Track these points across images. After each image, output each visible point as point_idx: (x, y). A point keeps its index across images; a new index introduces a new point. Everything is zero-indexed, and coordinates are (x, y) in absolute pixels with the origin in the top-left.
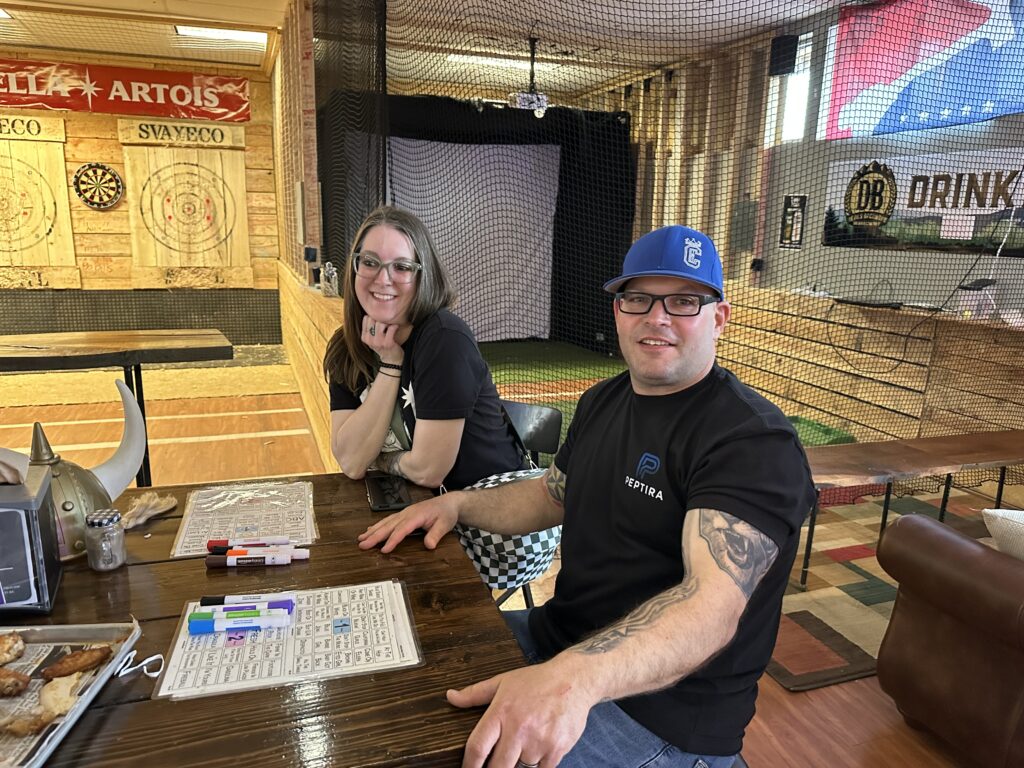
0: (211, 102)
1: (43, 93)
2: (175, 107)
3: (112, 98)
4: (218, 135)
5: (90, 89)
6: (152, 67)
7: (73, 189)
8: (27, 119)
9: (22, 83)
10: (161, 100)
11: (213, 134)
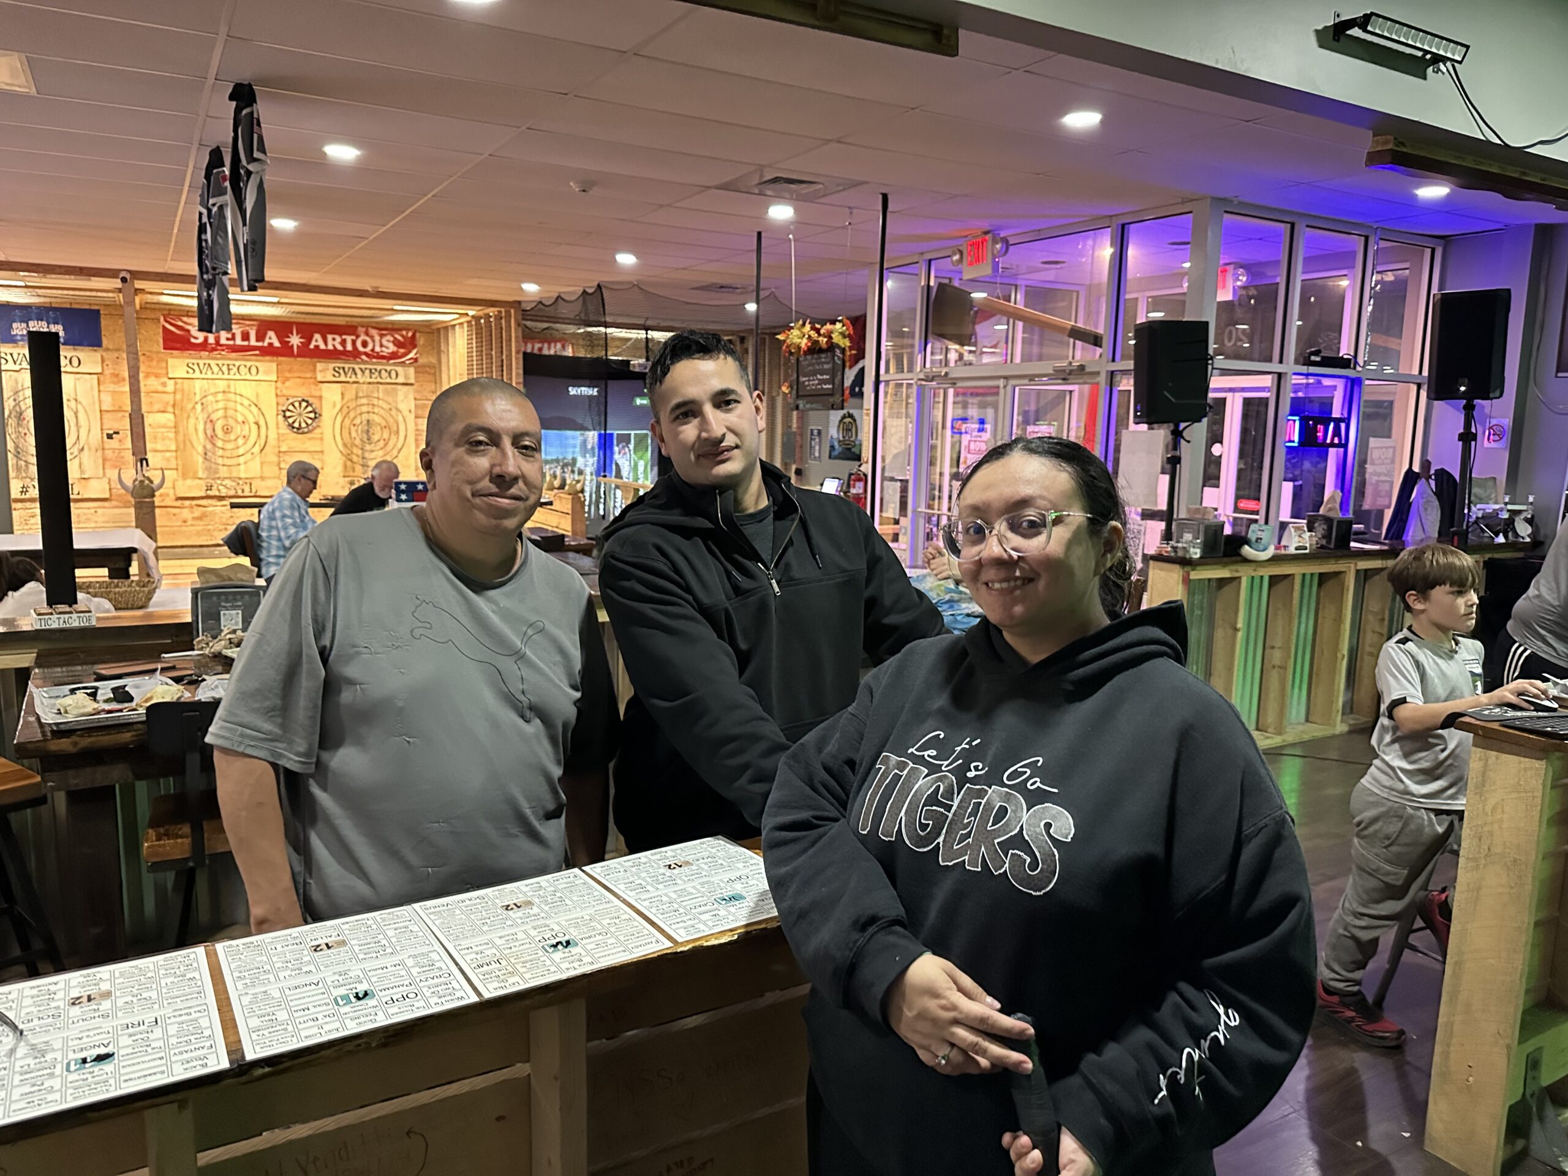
0: (387, 348)
1: (260, 344)
2: (361, 353)
3: (312, 346)
4: (393, 374)
5: (295, 340)
6: (344, 323)
7: (280, 418)
8: (249, 364)
9: (246, 336)
10: (349, 347)
11: (390, 373)
